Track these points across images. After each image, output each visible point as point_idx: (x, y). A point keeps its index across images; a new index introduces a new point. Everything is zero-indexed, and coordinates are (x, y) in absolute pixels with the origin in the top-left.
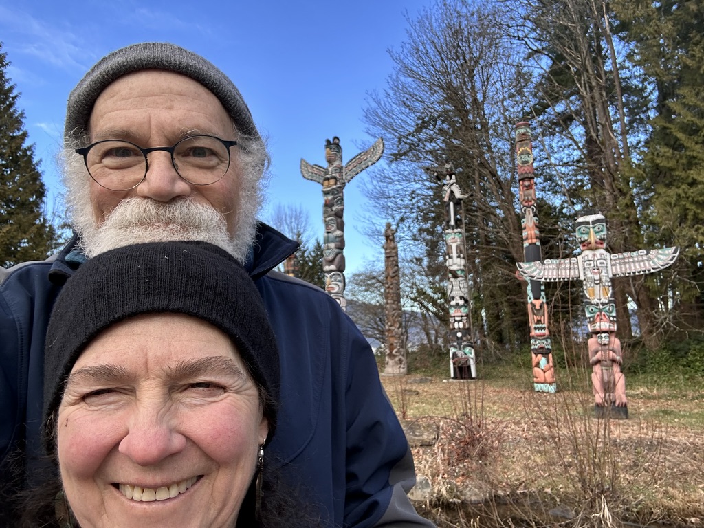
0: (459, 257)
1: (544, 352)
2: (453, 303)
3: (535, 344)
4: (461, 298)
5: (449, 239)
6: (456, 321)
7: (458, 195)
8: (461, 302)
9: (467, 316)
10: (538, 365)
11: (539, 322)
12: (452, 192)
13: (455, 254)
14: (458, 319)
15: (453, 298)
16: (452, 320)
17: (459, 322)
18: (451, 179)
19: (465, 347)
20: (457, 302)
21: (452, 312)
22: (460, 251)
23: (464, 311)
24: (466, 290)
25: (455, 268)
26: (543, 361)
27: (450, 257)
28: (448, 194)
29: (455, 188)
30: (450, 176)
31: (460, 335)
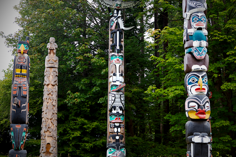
2: (114, 112)
4: (121, 108)
6: (115, 127)
7: (122, 27)
8: (121, 112)
12: (118, 24)
14: (117, 125)
15: (115, 108)
17: (117, 127)
18: (118, 14)
20: (118, 111)
21: (112, 119)
22: (121, 71)
23: (122, 119)
24: (124, 102)
25: (118, 83)
27: (115, 75)
28: (115, 25)
29: (120, 21)
30: (118, 11)
31: (117, 138)
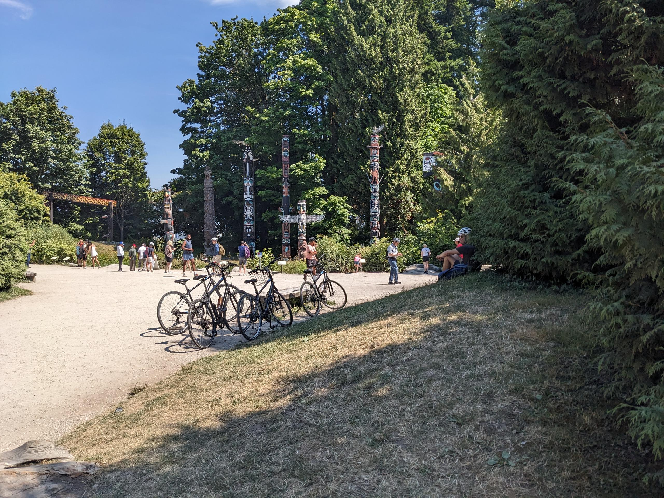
0: (250, 194)
1: (287, 245)
2: (246, 219)
3: (284, 241)
4: (251, 216)
5: (246, 183)
7: (251, 158)
8: (251, 219)
9: (253, 225)
10: (284, 250)
11: (286, 232)
12: (248, 156)
13: (248, 192)
14: (248, 227)
15: (246, 216)
16: (245, 228)
17: (249, 229)
18: (248, 149)
19: (251, 242)
20: (248, 218)
21: (245, 223)
22: (251, 191)
23: (252, 223)
24: (253, 212)
25: (248, 199)
26: (287, 249)
27: (246, 194)
28: (246, 158)
29: (250, 154)
30: (248, 147)
31: (249, 235)
